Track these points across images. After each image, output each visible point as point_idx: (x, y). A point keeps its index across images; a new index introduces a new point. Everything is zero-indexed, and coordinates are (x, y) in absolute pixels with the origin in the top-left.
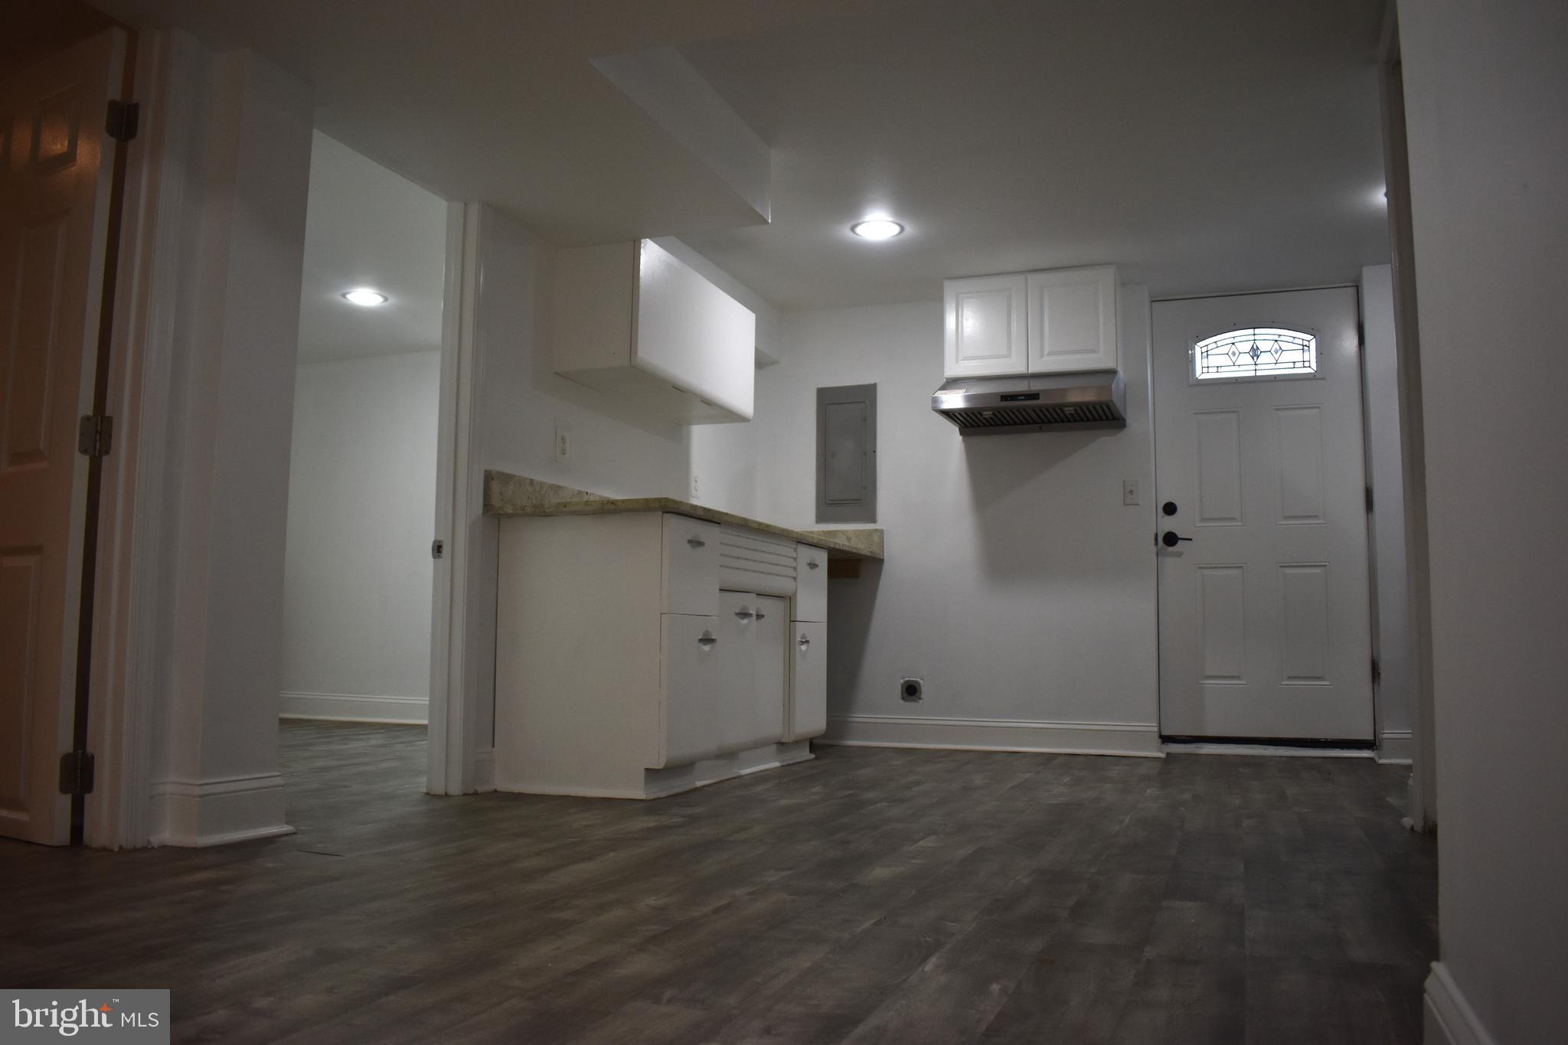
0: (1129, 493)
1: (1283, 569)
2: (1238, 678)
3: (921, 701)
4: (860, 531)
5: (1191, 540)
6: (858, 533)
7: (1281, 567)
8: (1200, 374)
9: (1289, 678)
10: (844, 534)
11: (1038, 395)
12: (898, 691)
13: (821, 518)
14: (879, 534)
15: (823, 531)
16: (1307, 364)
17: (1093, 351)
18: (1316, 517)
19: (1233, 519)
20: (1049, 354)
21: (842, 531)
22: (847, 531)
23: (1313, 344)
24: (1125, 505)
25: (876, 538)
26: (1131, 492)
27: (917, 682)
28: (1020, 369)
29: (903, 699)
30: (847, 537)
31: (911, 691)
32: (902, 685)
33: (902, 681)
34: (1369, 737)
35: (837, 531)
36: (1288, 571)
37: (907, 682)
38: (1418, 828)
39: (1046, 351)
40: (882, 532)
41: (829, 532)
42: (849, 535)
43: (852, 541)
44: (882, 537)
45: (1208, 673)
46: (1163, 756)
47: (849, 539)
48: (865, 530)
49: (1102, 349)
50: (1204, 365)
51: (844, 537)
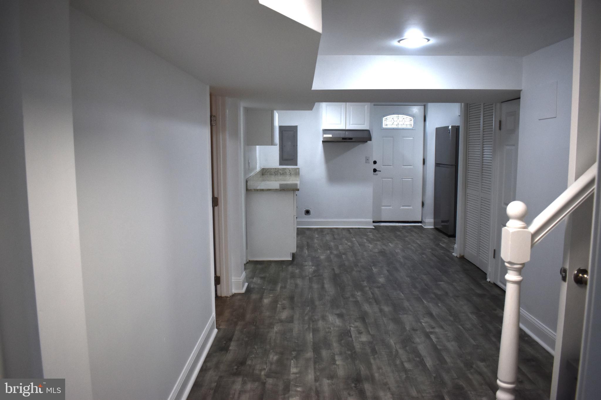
0: (367, 160)
2: (390, 206)
3: (310, 215)
4: (293, 168)
5: (380, 170)
7: (402, 178)
8: (384, 126)
9: (403, 206)
11: (352, 138)
12: (304, 212)
13: (281, 164)
15: (282, 168)
16: (411, 125)
17: (363, 124)
18: (411, 166)
19: (391, 166)
20: (352, 124)
23: (413, 120)
24: (366, 163)
26: (368, 159)
27: (309, 210)
28: (344, 128)
29: (305, 214)
31: (308, 212)
32: (305, 211)
33: (305, 210)
35: (286, 168)
37: (306, 210)
38: (458, 256)
40: (299, 168)
41: (284, 168)
42: (290, 169)
43: (291, 171)
44: (299, 170)
45: (383, 205)
46: (374, 227)
47: (290, 170)
48: (294, 168)
49: (366, 124)
50: (385, 124)
51: (288, 170)
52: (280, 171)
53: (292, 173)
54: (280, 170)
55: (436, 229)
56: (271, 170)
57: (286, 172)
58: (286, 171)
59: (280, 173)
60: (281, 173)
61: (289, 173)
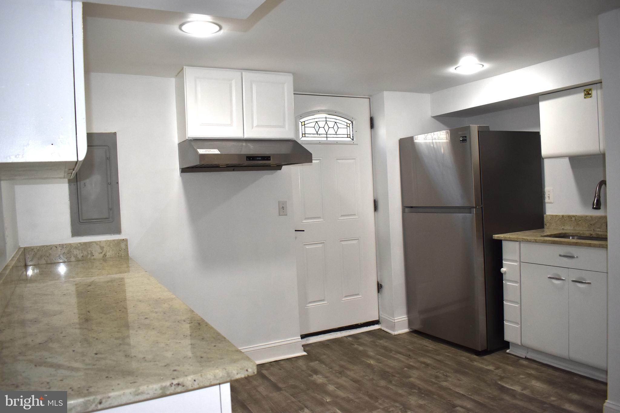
1: (342, 242)
2: (323, 300)
4: (110, 241)
5: (304, 231)
6: (108, 242)
7: (341, 241)
8: (302, 137)
9: (346, 296)
10: (97, 244)
11: (270, 157)
13: (75, 233)
14: (125, 243)
15: (80, 243)
16: (349, 135)
18: (354, 215)
19: (320, 218)
20: (257, 126)
21: (95, 242)
22: (100, 242)
24: (280, 215)
25: (123, 246)
26: (283, 208)
28: (238, 134)
30: (100, 246)
34: (376, 318)
35: (92, 242)
36: (343, 243)
39: (255, 124)
40: (125, 241)
41: (85, 244)
42: (102, 245)
43: (105, 249)
44: (127, 246)
45: (310, 300)
46: (305, 353)
47: (102, 248)
48: (114, 240)
49: (287, 126)
50: (303, 133)
51: (98, 247)
52: (76, 252)
53: (108, 254)
54: (76, 248)
55: (415, 332)
56: (50, 251)
57: (92, 253)
58: (90, 249)
59: (76, 256)
60: (80, 256)
61: (102, 255)
